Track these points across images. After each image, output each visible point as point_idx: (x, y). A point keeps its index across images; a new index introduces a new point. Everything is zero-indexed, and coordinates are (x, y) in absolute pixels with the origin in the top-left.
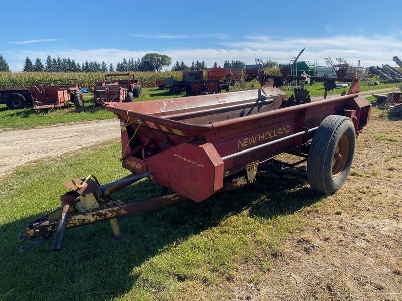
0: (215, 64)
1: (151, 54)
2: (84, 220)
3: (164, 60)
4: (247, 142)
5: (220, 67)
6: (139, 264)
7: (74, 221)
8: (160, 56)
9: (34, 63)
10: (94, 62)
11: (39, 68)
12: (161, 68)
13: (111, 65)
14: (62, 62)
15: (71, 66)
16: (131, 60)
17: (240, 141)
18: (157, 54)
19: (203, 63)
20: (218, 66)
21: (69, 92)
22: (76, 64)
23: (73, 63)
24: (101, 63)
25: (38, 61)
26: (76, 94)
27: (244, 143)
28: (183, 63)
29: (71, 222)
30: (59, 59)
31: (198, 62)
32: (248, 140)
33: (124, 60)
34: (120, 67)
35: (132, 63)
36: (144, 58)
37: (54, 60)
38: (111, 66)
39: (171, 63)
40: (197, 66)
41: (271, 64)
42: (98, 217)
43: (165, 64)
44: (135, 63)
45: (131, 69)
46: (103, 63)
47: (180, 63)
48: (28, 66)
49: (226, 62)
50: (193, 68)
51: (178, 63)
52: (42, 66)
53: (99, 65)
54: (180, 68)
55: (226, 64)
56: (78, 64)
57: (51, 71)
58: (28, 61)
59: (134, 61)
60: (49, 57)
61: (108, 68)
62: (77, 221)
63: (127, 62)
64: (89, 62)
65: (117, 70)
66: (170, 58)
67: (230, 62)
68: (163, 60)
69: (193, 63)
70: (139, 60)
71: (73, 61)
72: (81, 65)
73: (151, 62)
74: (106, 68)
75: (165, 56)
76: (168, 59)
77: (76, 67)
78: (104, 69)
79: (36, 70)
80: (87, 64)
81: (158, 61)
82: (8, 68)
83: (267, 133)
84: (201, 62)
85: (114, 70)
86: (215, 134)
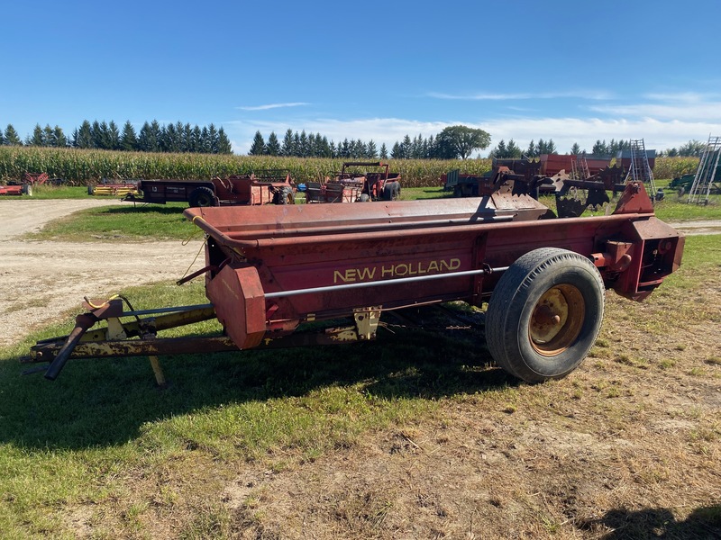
0: (576, 147)
1: (454, 128)
2: (99, 350)
3: (478, 139)
4: (354, 275)
5: (584, 152)
6: (153, 420)
7: (86, 350)
8: (470, 131)
9: (266, 141)
10: (356, 141)
11: (273, 149)
12: (470, 153)
13: (384, 146)
14: (308, 140)
15: (319, 147)
16: (417, 139)
17: (336, 273)
18: (465, 127)
19: (551, 144)
20: (581, 150)
21: (271, 188)
22: (329, 144)
23: (325, 141)
24: (367, 143)
25: (273, 138)
26: (282, 193)
27: (347, 275)
28: (511, 144)
29: (81, 350)
30: (303, 135)
31: (541, 143)
32: (356, 272)
33: (407, 137)
34: (399, 152)
35: (420, 143)
36: (442, 134)
37: (297, 136)
38: (383, 149)
39: (489, 144)
40: (538, 150)
41: (697, 149)
42: (117, 350)
43: (477, 146)
44: (425, 142)
45: (416, 155)
46: (371, 144)
47: (506, 144)
48: (258, 147)
49: (598, 143)
50: (530, 153)
51: (502, 143)
52: (278, 145)
53: (365, 146)
54: (506, 152)
55: (598, 148)
56: (332, 144)
57: (290, 154)
58: (258, 138)
59: (423, 139)
60: (289, 132)
61: (379, 153)
62: (90, 350)
63: (412, 141)
64: (349, 141)
65: (392, 155)
66: (488, 135)
67: (608, 144)
68: (475, 138)
69: (532, 145)
70: (431, 138)
71: (325, 139)
72: (336, 146)
73: (453, 141)
74: (375, 152)
75: (479, 132)
76: (485, 137)
77: (328, 149)
78: (372, 154)
79: (268, 153)
80: (345, 144)
81: (466, 139)
82: (230, 147)
83: (401, 265)
84: (548, 142)
85: (389, 155)
86: (283, 256)
